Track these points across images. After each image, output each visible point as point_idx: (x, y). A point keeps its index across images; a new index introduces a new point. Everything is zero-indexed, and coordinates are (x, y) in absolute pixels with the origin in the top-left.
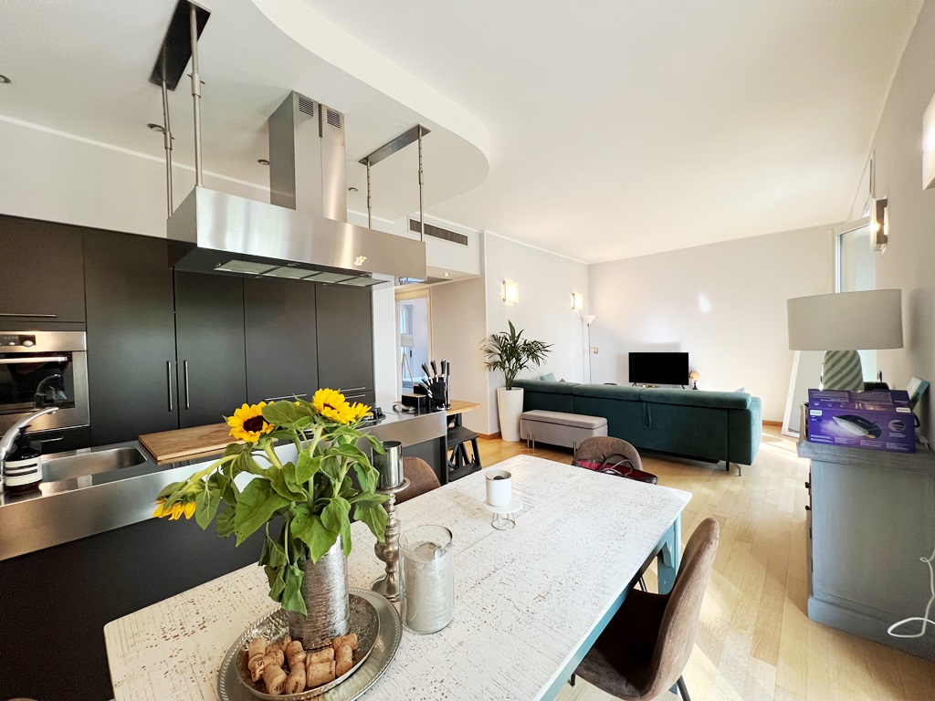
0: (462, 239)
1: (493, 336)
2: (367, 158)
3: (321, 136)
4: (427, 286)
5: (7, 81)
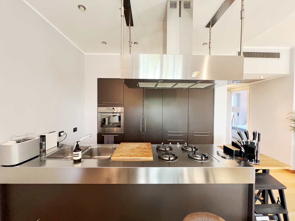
0: (276, 55)
2: (209, 24)
3: (180, 16)
4: (248, 84)
5: (106, 43)
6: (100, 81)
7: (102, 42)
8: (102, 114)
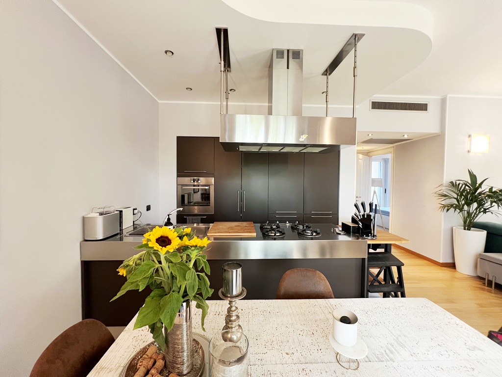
0: (422, 107)
1: (452, 183)
2: (326, 71)
3: (288, 68)
4: (392, 145)
5: (191, 89)
6: (180, 140)
7: (187, 89)
8: (183, 188)
